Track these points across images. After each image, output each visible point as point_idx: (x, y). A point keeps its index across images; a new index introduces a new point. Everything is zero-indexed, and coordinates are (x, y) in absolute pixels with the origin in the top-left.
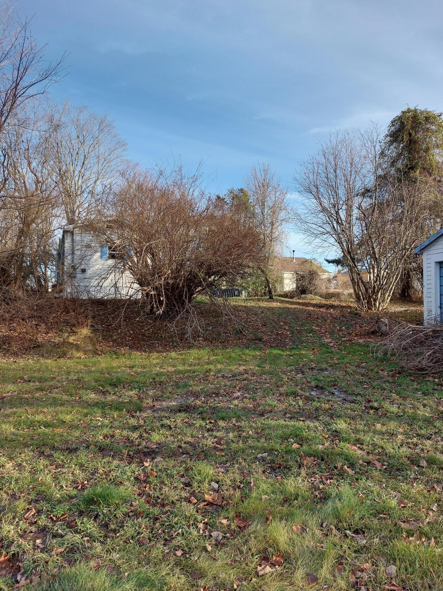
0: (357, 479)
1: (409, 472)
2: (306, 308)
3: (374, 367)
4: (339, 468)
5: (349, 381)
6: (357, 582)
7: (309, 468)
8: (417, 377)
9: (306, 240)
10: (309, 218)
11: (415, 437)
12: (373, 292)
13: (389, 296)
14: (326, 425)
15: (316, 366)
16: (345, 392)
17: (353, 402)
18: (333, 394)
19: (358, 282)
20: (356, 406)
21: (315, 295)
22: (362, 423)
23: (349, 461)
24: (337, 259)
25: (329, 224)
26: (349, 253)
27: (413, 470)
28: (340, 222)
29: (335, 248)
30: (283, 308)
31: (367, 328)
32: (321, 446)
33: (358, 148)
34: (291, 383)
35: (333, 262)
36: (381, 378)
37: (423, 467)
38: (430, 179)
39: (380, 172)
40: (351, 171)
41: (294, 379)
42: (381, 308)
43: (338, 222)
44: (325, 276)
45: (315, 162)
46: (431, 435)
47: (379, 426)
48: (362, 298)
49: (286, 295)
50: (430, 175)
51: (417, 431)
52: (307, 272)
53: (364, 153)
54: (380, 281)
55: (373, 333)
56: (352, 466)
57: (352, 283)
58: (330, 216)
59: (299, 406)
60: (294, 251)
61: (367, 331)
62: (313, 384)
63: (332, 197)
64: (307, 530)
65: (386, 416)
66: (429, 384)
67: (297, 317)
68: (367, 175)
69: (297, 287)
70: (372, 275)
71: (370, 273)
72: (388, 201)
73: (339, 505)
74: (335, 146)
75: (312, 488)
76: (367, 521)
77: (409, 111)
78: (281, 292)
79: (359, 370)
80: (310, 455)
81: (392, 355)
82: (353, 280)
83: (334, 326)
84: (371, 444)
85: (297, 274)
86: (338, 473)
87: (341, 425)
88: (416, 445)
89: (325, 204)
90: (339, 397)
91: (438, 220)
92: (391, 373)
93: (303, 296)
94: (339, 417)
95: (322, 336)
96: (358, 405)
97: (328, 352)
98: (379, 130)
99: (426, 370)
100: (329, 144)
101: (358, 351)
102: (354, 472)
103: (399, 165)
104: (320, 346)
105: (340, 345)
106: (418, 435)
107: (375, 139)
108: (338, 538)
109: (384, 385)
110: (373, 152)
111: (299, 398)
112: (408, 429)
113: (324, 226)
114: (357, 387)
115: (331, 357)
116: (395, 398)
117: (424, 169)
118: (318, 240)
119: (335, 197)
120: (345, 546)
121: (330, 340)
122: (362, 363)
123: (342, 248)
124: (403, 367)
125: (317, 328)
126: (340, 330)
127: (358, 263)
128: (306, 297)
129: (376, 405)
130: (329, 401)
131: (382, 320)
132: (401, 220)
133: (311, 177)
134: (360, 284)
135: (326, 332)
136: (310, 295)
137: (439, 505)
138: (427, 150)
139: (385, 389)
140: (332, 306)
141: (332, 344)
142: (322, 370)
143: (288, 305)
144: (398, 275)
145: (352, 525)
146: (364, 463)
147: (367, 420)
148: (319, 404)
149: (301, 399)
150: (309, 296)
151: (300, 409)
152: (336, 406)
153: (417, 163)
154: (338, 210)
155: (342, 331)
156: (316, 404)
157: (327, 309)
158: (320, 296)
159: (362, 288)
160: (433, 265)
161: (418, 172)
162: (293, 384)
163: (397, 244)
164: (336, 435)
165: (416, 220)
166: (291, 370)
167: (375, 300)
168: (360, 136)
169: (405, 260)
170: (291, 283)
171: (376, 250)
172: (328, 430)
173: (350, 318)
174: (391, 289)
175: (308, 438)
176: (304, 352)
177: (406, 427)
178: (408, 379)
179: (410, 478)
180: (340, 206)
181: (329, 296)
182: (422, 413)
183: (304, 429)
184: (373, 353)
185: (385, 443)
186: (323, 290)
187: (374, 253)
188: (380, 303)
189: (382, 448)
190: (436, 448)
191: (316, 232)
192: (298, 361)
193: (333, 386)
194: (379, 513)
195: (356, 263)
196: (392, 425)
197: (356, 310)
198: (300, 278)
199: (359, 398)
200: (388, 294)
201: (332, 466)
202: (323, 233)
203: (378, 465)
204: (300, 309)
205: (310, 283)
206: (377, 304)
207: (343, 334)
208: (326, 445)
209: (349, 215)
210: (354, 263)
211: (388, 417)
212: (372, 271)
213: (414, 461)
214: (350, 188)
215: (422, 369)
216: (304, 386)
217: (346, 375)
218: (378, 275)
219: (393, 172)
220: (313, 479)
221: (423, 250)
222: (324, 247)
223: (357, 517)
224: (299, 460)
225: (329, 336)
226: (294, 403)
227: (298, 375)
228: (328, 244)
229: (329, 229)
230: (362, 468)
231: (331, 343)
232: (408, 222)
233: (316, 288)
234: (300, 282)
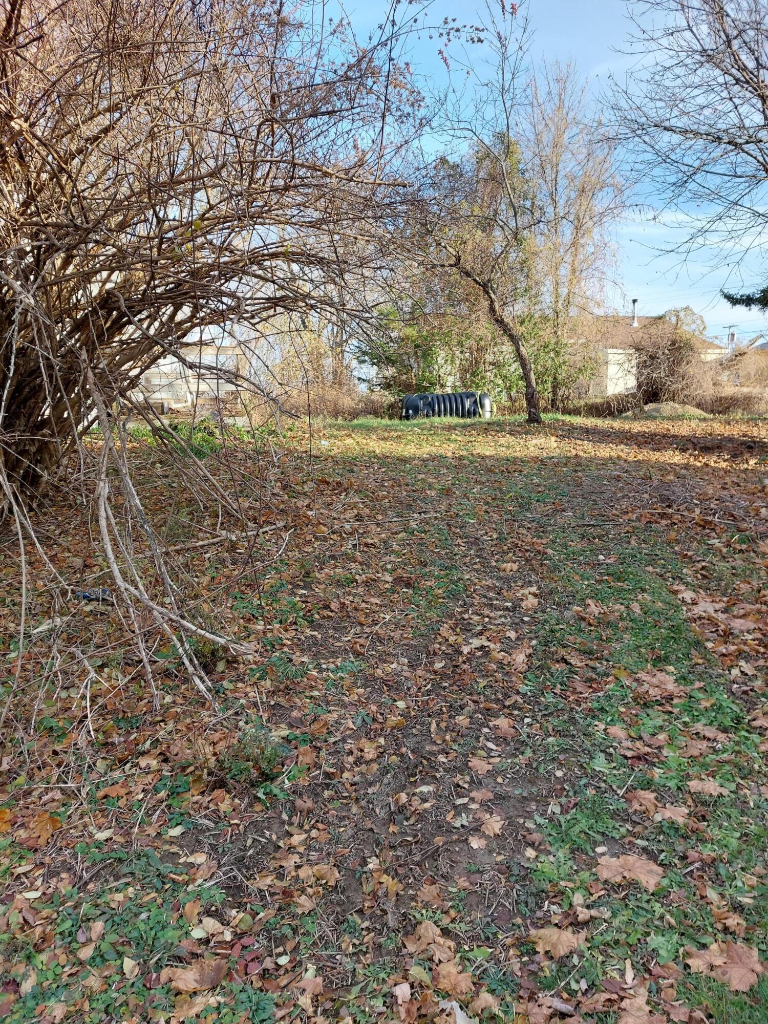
21: (685, 402)
35: (747, 300)
52: (666, 342)
60: (634, 301)
69: (639, 386)
85: (638, 350)
93: (651, 406)
128: (657, 410)
136: (671, 403)
140: (751, 448)
150: (668, 408)
157: (736, 456)
158: (699, 406)
170: (622, 374)
181: (721, 405)
186: (707, 391)
198: (646, 362)
205: (672, 373)
233: (688, 386)
234: (645, 371)
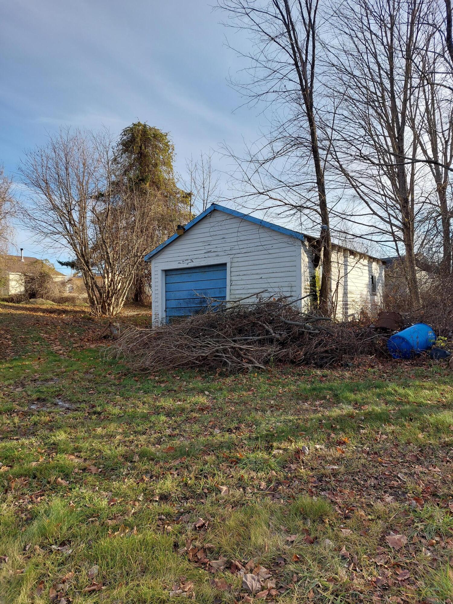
0: (71, 489)
1: (122, 470)
2: (34, 314)
3: (102, 371)
4: (52, 482)
5: (74, 389)
6: (57, 596)
7: (16, 490)
8: (141, 377)
9: (34, 239)
10: (37, 214)
11: (132, 435)
12: (108, 297)
13: (122, 300)
14: (43, 439)
15: (40, 377)
16: (70, 400)
17: (76, 410)
18: (56, 404)
19: (92, 286)
20: (79, 413)
21: (47, 298)
22: (83, 430)
23: (64, 472)
24: (71, 261)
25: (61, 223)
26: (83, 256)
27: (126, 466)
28: (72, 222)
29: (68, 250)
30: (5, 314)
31: (99, 333)
32: (34, 464)
33: (91, 150)
34: (7, 399)
35: (67, 264)
36: (108, 382)
37: (135, 462)
38: (158, 194)
39: (113, 178)
40: (84, 172)
41: (11, 394)
42: (114, 313)
43: (70, 223)
44: (58, 279)
45: (44, 155)
46: (147, 430)
47: (99, 430)
48: (96, 302)
49: (11, 299)
50: (159, 189)
51: (134, 428)
52: (37, 274)
53: (96, 156)
54: (114, 286)
55: (105, 337)
56: (66, 476)
57: (87, 287)
58: (62, 215)
59: (15, 424)
60: (22, 249)
61: (99, 336)
62: (34, 396)
63: (63, 195)
64: (7, 559)
65: (107, 418)
66: (150, 382)
67: (23, 324)
68: (100, 179)
69: (26, 291)
70: (106, 280)
71: (104, 277)
72: (121, 208)
73: (46, 521)
74: (66, 143)
75: (19, 510)
76: (75, 530)
77: (139, 124)
78: (5, 295)
79: (87, 376)
80: (20, 476)
81: (120, 358)
82: (87, 284)
83: (65, 332)
84: (90, 450)
85: (25, 275)
86: (50, 487)
87: (61, 436)
88: (132, 442)
89: (56, 202)
90: (62, 407)
91: (166, 232)
92: (117, 376)
93: (32, 300)
94: (59, 428)
95: (51, 344)
96: (81, 412)
97: (56, 361)
98: (111, 136)
99: (149, 369)
100: (59, 139)
101: (88, 357)
102: (68, 482)
103: (132, 174)
104: (48, 354)
105: (70, 352)
106: (135, 432)
107: (107, 145)
108: (41, 557)
109: (109, 388)
110: (105, 157)
111: (15, 414)
112: (126, 428)
113: (55, 225)
114: (82, 394)
115: (58, 366)
116: (119, 399)
117: (154, 182)
118: (48, 239)
119: (67, 196)
120: (49, 563)
121: (60, 347)
122: (90, 369)
123: (75, 250)
124: (129, 369)
125: (45, 336)
126: (71, 336)
127: (92, 267)
128: (35, 302)
129: (99, 409)
130: (50, 413)
131: (114, 324)
132: (133, 228)
133: (40, 170)
134: (95, 288)
135: (56, 339)
137: (145, 494)
138: (156, 165)
139: (110, 393)
140: (65, 312)
141: (61, 352)
142: (46, 380)
143: (12, 311)
144: (130, 280)
145: (58, 538)
146: (80, 471)
147: (88, 426)
148: (38, 418)
149: (18, 415)
150: (40, 300)
151: (15, 427)
152: (57, 417)
153: (147, 176)
154: (71, 210)
155: (74, 336)
156: (35, 418)
157: (59, 314)
158: (53, 301)
159: (97, 293)
160: (160, 273)
161: (148, 184)
162: (10, 400)
163: (129, 251)
164: (54, 447)
165: (147, 230)
166: (10, 385)
167: (109, 305)
168: (92, 138)
169: (138, 266)
170: (17, 285)
171: (111, 255)
172: (45, 444)
173: (82, 323)
174: (125, 294)
175: (20, 458)
176: (27, 363)
177: (125, 426)
178: (132, 380)
179: (122, 475)
180: (72, 207)
181: (62, 300)
182: (141, 411)
183: (16, 449)
184: (102, 357)
185: (103, 446)
186: (56, 293)
187: (108, 258)
188: (114, 308)
189: (100, 451)
190: (149, 442)
191: (45, 230)
192: (18, 373)
193: (58, 396)
194: (88, 518)
195: (90, 267)
196: (112, 427)
197: (90, 314)
198: (29, 281)
199: (83, 405)
200: (121, 298)
201: (44, 482)
202: (53, 233)
203: (93, 469)
204: (27, 315)
205: (41, 286)
206: (111, 309)
207: (74, 340)
208: (40, 460)
209: (82, 216)
210: (88, 266)
211: (109, 420)
212: (106, 275)
213: (127, 458)
214: (83, 189)
215: (145, 369)
216: (23, 401)
217: (72, 383)
218: (112, 280)
219: (125, 181)
220: (21, 501)
221: (151, 258)
222: (56, 248)
223: (65, 528)
224: (6, 484)
225: (58, 343)
226: (9, 422)
227: (17, 390)
228: (60, 245)
229: (61, 230)
230: (77, 476)
231: (61, 350)
232: (139, 230)
233: (48, 292)
234: (29, 285)
